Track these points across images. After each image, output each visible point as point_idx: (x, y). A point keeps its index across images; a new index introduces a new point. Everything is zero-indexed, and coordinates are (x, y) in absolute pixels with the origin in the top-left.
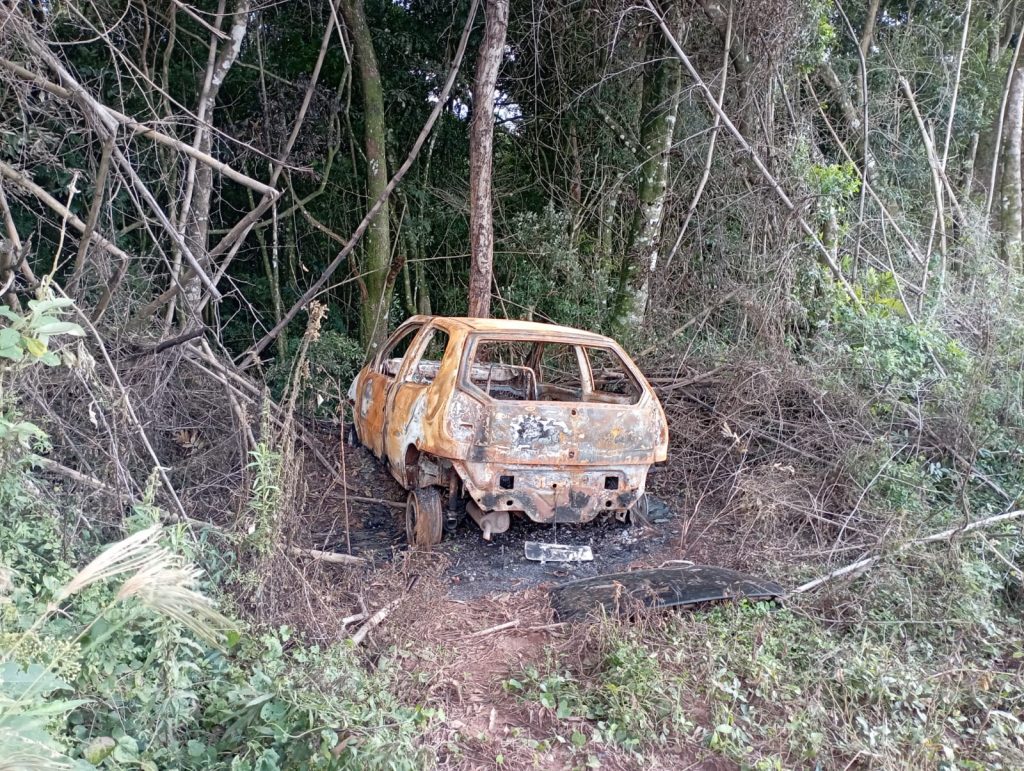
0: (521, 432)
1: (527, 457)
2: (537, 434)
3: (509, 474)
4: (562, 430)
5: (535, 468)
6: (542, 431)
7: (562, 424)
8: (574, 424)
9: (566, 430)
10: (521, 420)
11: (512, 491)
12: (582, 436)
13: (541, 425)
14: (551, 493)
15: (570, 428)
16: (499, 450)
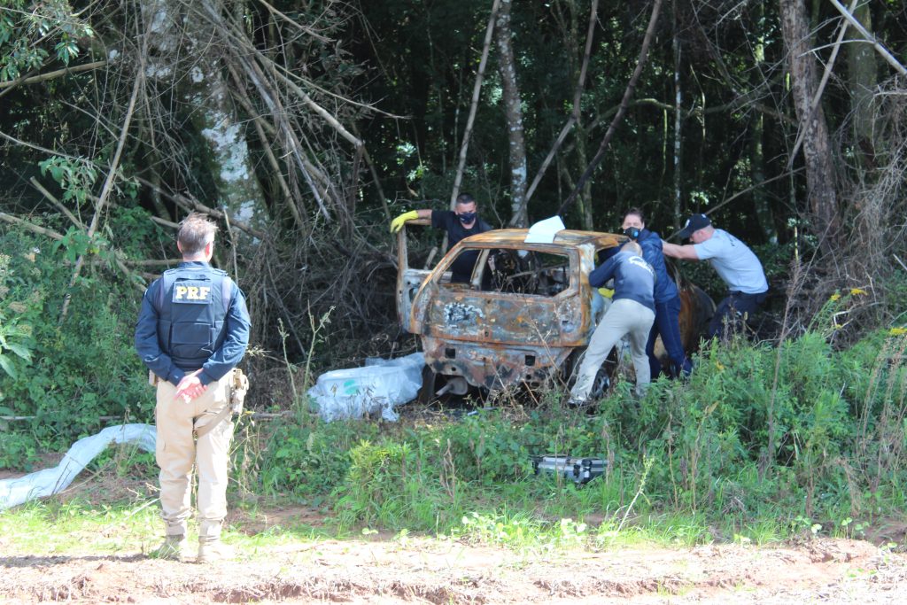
0: (451, 315)
1: (456, 333)
2: (461, 317)
3: (451, 348)
4: (478, 314)
5: (467, 344)
6: (464, 315)
7: (479, 310)
8: (487, 310)
9: (481, 315)
10: (451, 306)
11: (454, 360)
12: (493, 320)
13: (464, 311)
14: (482, 364)
15: (484, 313)
16: (438, 327)
